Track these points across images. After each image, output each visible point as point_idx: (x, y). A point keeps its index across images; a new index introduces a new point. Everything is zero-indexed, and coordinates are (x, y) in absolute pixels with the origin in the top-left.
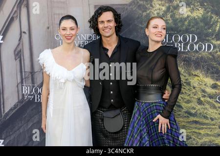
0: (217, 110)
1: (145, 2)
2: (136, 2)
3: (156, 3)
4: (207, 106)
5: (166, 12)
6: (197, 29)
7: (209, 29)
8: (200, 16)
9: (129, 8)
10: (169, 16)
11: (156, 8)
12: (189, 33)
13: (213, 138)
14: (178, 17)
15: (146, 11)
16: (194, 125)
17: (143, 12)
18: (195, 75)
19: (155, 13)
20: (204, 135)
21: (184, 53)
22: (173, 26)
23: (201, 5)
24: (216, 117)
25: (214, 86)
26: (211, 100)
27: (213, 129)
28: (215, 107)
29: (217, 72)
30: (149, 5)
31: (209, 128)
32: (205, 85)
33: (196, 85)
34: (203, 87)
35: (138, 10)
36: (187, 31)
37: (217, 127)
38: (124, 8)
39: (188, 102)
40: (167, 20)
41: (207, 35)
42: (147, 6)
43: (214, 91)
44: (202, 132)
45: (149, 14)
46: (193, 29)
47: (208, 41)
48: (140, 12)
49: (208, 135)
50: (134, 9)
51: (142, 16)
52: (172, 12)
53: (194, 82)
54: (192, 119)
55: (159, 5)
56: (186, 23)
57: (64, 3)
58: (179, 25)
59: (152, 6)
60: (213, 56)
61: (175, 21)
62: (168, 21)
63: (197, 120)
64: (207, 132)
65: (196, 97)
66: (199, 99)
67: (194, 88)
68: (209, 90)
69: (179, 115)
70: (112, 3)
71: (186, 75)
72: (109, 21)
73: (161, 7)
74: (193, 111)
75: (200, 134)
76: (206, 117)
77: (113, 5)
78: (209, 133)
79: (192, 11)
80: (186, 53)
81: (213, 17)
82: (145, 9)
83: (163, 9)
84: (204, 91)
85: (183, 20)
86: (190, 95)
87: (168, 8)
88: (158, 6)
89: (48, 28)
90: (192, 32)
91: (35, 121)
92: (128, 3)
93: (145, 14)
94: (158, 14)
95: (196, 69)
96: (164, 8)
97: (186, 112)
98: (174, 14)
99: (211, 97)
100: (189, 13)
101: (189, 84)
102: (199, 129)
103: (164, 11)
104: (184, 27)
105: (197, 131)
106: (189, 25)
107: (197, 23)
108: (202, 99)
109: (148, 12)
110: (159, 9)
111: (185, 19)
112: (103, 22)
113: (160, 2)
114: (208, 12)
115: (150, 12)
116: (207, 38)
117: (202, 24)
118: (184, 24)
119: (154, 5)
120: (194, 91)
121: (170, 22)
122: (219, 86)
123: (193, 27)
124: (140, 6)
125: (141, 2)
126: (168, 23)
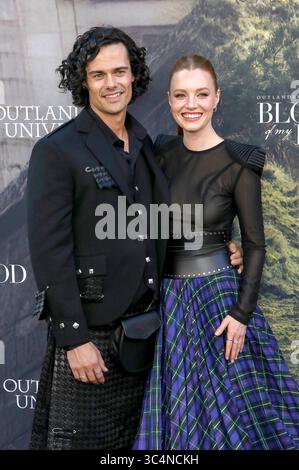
1: (219, 20)
2: (196, 19)
3: (248, 21)
5: (272, 46)
9: (179, 36)
10: (280, 54)
11: (248, 36)
15: (223, 44)
17: (216, 44)
19: (246, 46)
30: (229, 28)
35: (202, 40)
38: (167, 35)
40: (276, 66)
42: (224, 30)
45: (230, 51)
48: (208, 45)
50: (192, 38)
51: (212, 55)
52: (288, 43)
55: (256, 26)
57: (10, 22)
59: (236, 29)
62: (279, 69)
70: (136, 24)
73: (261, 32)
77: (139, 27)
82: (221, 38)
83: (267, 38)
87: (279, 34)
88: (252, 29)
92: (175, 22)
93: (219, 50)
94: (253, 49)
96: (267, 35)
98: (294, 49)
103: (268, 43)
109: (228, 45)
110: (256, 38)
113: (257, 20)
115: (233, 45)
119: (243, 28)
121: (284, 70)
124: (206, 31)
125: (210, 20)
126: (278, 74)
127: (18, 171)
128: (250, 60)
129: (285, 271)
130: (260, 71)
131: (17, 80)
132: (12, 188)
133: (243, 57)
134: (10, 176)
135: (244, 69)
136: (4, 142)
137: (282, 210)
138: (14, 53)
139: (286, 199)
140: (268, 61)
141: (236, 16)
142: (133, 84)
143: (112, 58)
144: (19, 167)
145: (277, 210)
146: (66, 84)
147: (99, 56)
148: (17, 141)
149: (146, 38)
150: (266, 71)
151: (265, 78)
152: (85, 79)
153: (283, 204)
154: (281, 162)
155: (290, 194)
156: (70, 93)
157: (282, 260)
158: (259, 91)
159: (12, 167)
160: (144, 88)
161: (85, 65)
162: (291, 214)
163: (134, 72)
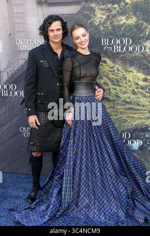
0: (147, 99)
1: (89, 12)
2: (82, 12)
3: (98, 12)
4: (140, 96)
5: (106, 20)
6: (131, 33)
7: (141, 33)
8: (133, 23)
9: (76, 17)
10: (109, 23)
11: (98, 17)
12: (125, 37)
13: (144, 121)
14: (116, 24)
16: (130, 111)
17: (88, 20)
18: (130, 71)
19: (98, 20)
20: (137, 118)
21: (121, 53)
22: (112, 31)
23: (134, 14)
24: (146, 104)
25: (145, 80)
26: (142, 91)
27: (144, 113)
28: (145, 96)
29: (147, 68)
31: (141, 113)
32: (138, 79)
33: (131, 79)
34: (136, 81)
35: (83, 18)
36: (124, 36)
37: (147, 112)
38: (72, 17)
39: (125, 93)
40: (107, 27)
41: (140, 38)
42: (91, 15)
43: (145, 84)
44: (135, 116)
45: (92, 22)
46: (128, 34)
47: (140, 43)
48: (86, 20)
49: (140, 118)
50: (80, 18)
51: (87, 24)
52: (111, 20)
53: (130, 76)
54: (128, 106)
55: (101, 14)
56: (123, 29)
57: (22, 13)
58: (117, 30)
59: (94, 15)
60: (144, 55)
61: (113, 27)
63: (132, 106)
64: (139, 116)
65: (131, 89)
66: (133, 90)
67: (129, 81)
68: (141, 83)
69: (118, 103)
70: (62, 13)
71: (123, 71)
72: (58, 30)
74: (129, 100)
75: (134, 117)
76: (138, 105)
77: (63, 14)
78: (141, 116)
79: (127, 19)
80: (123, 53)
81: (143, 24)
82: (89, 18)
84: (137, 84)
85: (120, 27)
86: (126, 87)
87: (108, 17)
89: (10, 35)
90: (127, 37)
91: (3, 112)
92: (75, 13)
93: (89, 22)
94: (100, 21)
95: (131, 66)
96: (104, 17)
97: (123, 101)
98: (113, 21)
99: (142, 88)
100: (125, 21)
101: (125, 78)
102: (134, 114)
103: (105, 19)
104: (121, 33)
105: (132, 115)
106: (125, 31)
107: (131, 29)
108: (136, 90)
109: (92, 20)
110: (101, 18)
111: (122, 26)
112: (53, 30)
113: (101, 12)
114: (140, 20)
116: (139, 41)
117: (135, 30)
118: (120, 30)
120: (129, 84)
121: (110, 28)
122: (149, 79)
123: (128, 32)
124: (85, 15)
125: (86, 12)
126: (108, 29)
127: (24, 60)
128: (99, 25)
129: (110, 92)
130: (102, 28)
131: (24, 31)
132: (22, 66)
133: (97, 24)
134: (22, 62)
135: (97, 28)
136: (20, 51)
137: (109, 73)
138: (23, 23)
139: (111, 70)
140: (104, 25)
141: (94, 11)
142: (63, 34)
143: (57, 25)
144: (24, 59)
145: (107, 73)
146: (41, 34)
147: (52, 25)
148: (24, 51)
149: (66, 18)
150: (104, 28)
151: (104, 31)
152: (47, 32)
153: (110, 71)
154: (109, 57)
155: (112, 68)
156: (42, 37)
157: (109, 89)
158: (102, 35)
159: (22, 59)
160: (67, 35)
161: (48, 28)
162: (112, 74)
163: (63, 30)
